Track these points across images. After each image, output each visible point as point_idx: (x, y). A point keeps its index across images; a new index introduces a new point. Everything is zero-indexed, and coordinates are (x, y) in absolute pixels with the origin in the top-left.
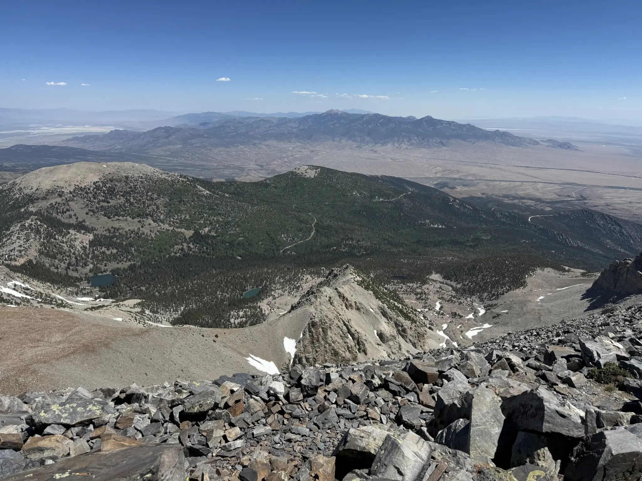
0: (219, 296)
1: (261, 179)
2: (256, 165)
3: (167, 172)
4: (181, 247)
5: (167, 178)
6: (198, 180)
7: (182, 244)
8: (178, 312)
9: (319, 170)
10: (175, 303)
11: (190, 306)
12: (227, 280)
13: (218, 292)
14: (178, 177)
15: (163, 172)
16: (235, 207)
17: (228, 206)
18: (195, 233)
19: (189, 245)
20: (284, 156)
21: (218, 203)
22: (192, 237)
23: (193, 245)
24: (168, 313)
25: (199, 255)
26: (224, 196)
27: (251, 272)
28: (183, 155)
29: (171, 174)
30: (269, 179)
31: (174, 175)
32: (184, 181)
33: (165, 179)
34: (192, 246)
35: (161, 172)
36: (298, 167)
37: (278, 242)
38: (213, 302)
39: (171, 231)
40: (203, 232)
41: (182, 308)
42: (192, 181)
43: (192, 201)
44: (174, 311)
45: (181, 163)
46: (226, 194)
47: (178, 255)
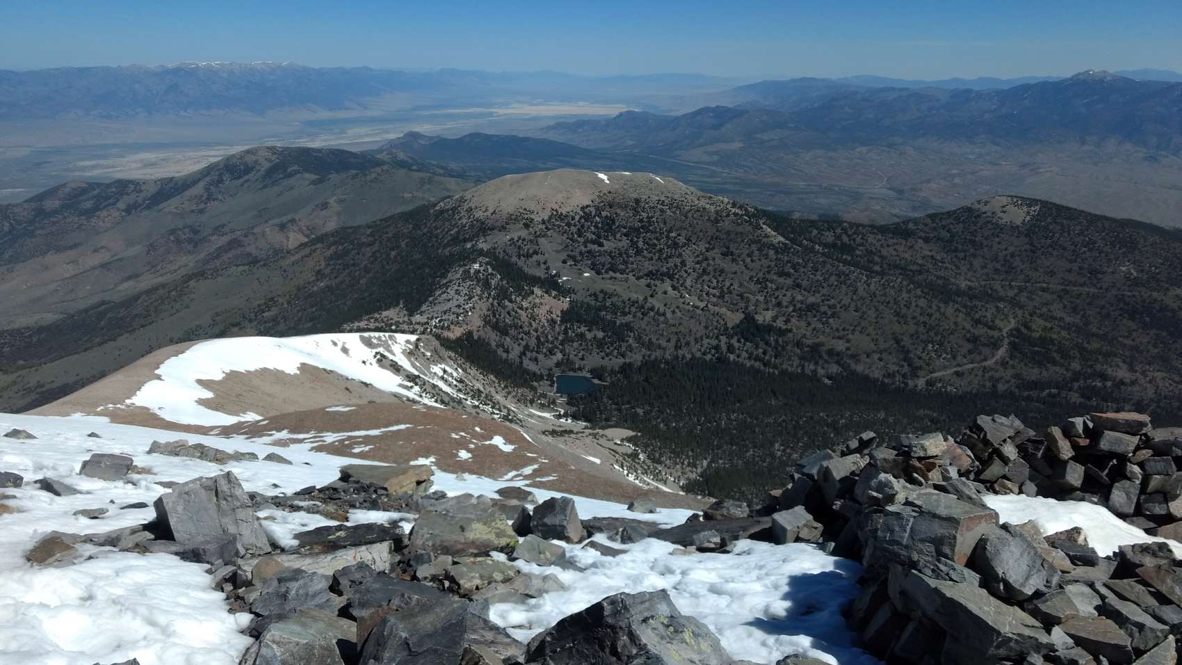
0: (779, 453)
1: (897, 220)
2: (889, 189)
3: (709, 195)
4: (714, 342)
5: (708, 206)
6: (765, 214)
7: (717, 338)
8: (696, 468)
9: (1038, 208)
10: (692, 450)
11: (721, 461)
12: (797, 422)
13: (777, 446)
14: (729, 206)
15: (703, 194)
16: (831, 274)
17: (816, 271)
18: (745, 318)
19: (732, 341)
20: (954, 172)
21: (798, 264)
22: (738, 326)
23: (739, 341)
24: (678, 466)
25: (748, 365)
26: (812, 250)
27: (851, 416)
28: (742, 163)
29: (715, 198)
30: (916, 221)
31: (722, 202)
32: (738, 214)
33: (704, 208)
34: (736, 345)
35: (700, 193)
36: (985, 198)
37: (916, 360)
38: (765, 462)
39: (702, 310)
40: (763, 319)
41: (705, 463)
42: (754, 215)
43: (748, 255)
44: (689, 465)
45: (736, 178)
46: (817, 247)
47: (708, 357)
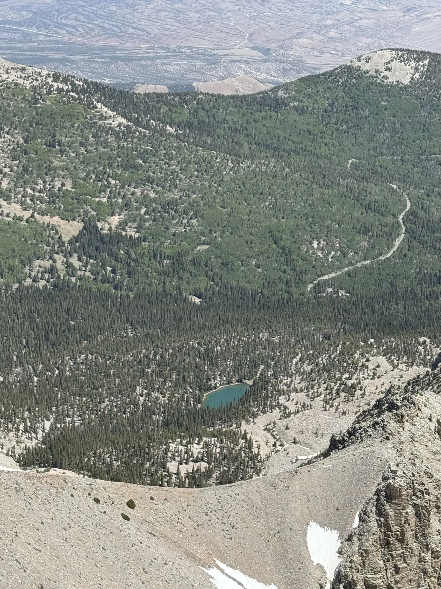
0: (142, 399)
1: (263, 88)
2: (252, 48)
3: (21, 66)
4: (48, 264)
5: (21, 81)
6: (98, 87)
7: (51, 258)
8: (36, 433)
9: (426, 62)
10: (29, 410)
11: (68, 420)
12: (162, 356)
13: (139, 389)
14: (49, 80)
15: (12, 65)
16: (189, 162)
17: (171, 159)
18: (84, 228)
19: (71, 260)
20: (329, 22)
21: (146, 151)
22: (77, 239)
23: (80, 259)
24: (11, 434)
25: (94, 289)
26: (162, 132)
27: (226, 340)
28: (63, 21)
29: (30, 70)
30: (286, 87)
31: (40, 74)
32: (62, 90)
33: (16, 84)
34: (77, 264)
35: (8, 64)
36: (366, 54)
37: (301, 262)
38: (124, 413)
39: (27, 221)
40: (107, 226)
41: (47, 425)
42: (84, 91)
43: (82, 144)
44: (26, 430)
45: (57, 42)
46: (168, 128)
47: (41, 284)
